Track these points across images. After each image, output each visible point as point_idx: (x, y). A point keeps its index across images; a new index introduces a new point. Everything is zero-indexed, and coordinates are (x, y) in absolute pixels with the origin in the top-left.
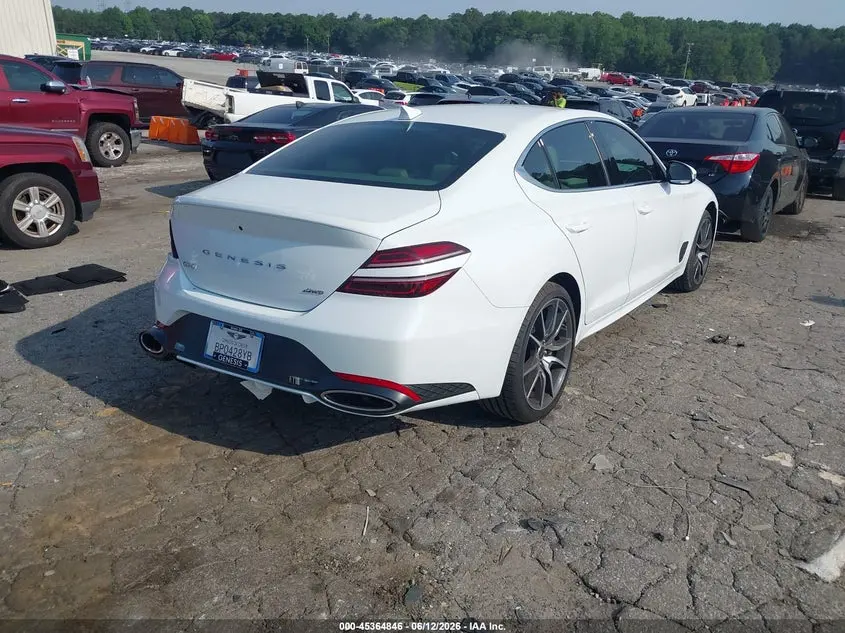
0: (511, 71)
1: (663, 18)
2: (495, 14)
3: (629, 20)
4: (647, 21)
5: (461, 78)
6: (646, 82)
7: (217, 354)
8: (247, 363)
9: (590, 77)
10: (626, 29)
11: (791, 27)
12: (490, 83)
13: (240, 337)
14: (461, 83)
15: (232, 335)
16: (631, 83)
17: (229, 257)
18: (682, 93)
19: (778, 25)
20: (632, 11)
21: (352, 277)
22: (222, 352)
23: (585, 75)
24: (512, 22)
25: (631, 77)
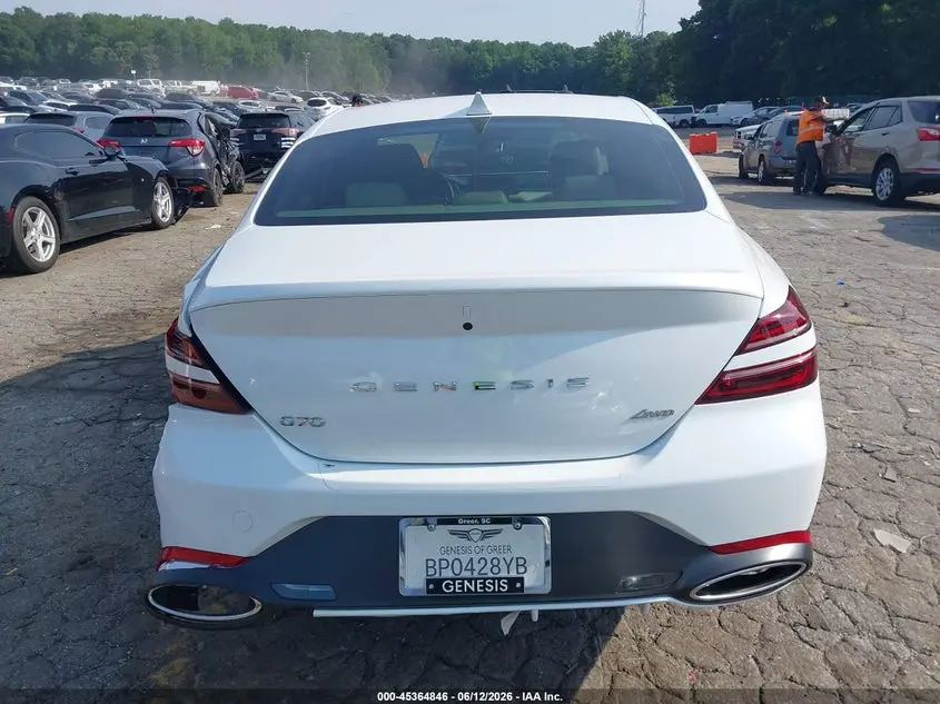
0: (109, 86)
1: (266, 27)
2: (59, 16)
3: (227, 26)
4: (250, 29)
5: (48, 95)
6: (273, 94)
7: (435, 584)
8: (521, 580)
9: (208, 91)
10: (229, 38)
11: (392, 37)
12: (86, 99)
13: (486, 535)
14: (49, 101)
15: (465, 535)
16: (257, 96)
17: (436, 387)
18: (328, 104)
19: (380, 35)
20: (229, 17)
21: (723, 373)
22: (447, 573)
23: (202, 89)
24: (85, 28)
25: (255, 90)
